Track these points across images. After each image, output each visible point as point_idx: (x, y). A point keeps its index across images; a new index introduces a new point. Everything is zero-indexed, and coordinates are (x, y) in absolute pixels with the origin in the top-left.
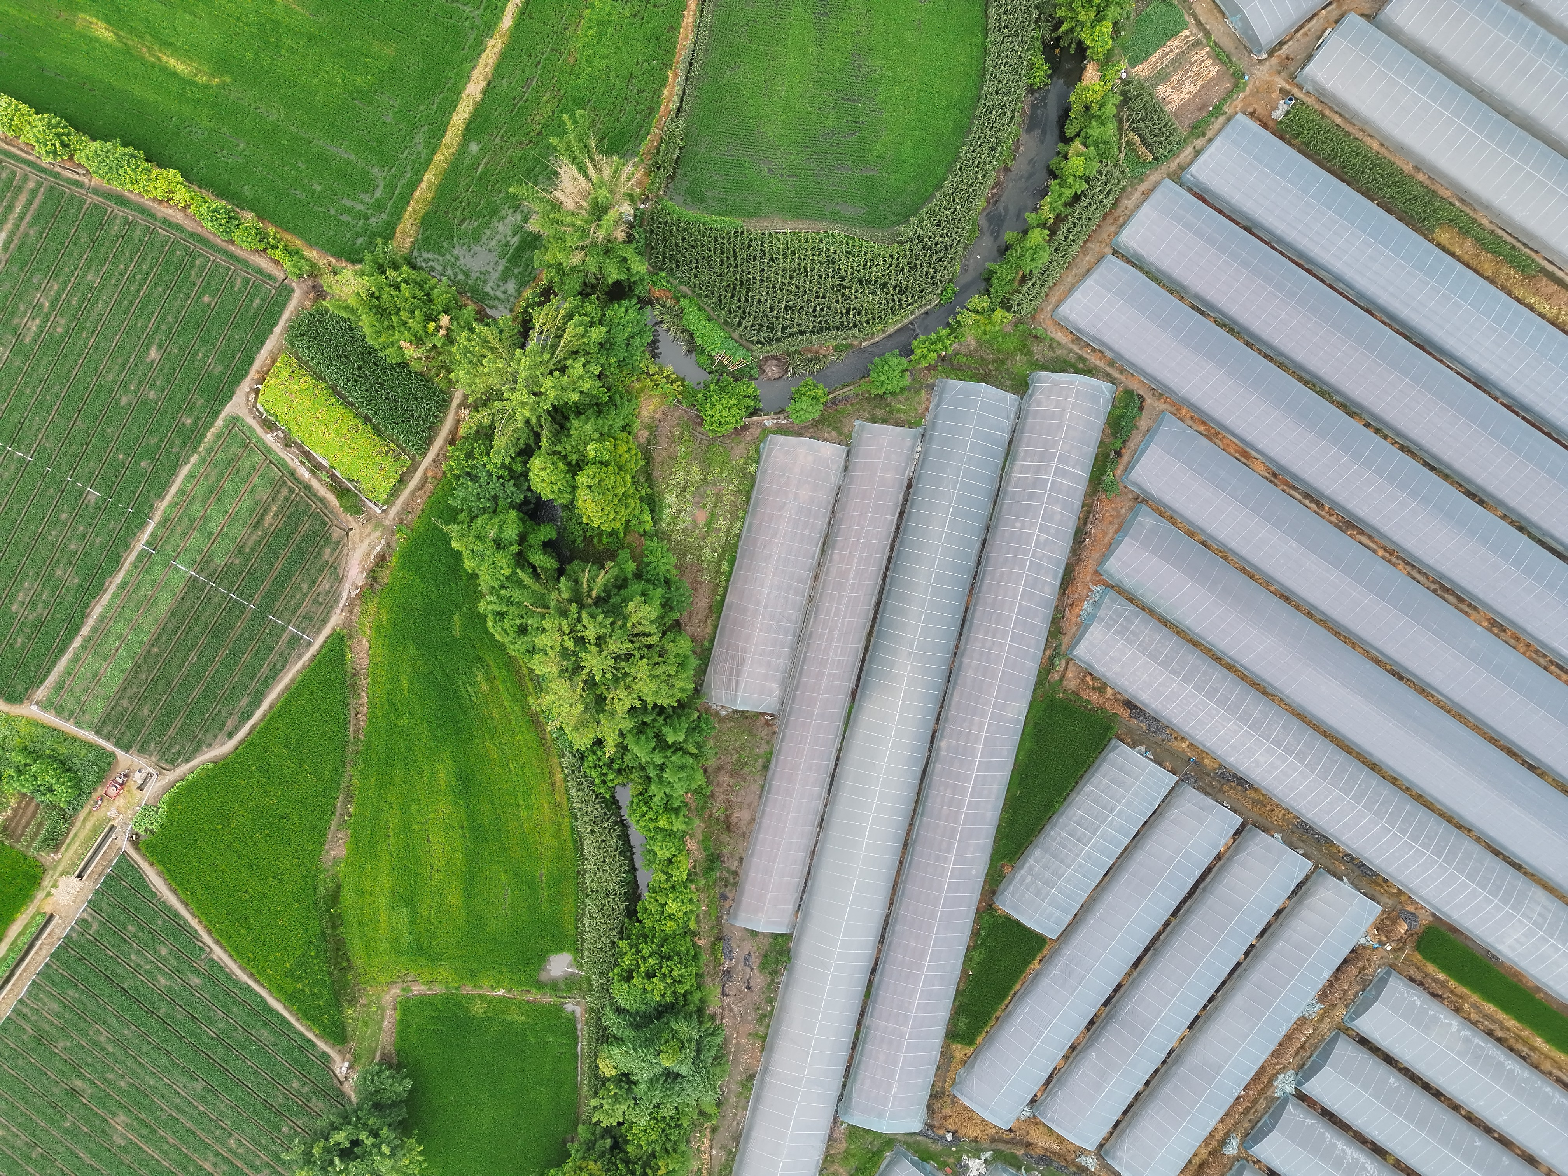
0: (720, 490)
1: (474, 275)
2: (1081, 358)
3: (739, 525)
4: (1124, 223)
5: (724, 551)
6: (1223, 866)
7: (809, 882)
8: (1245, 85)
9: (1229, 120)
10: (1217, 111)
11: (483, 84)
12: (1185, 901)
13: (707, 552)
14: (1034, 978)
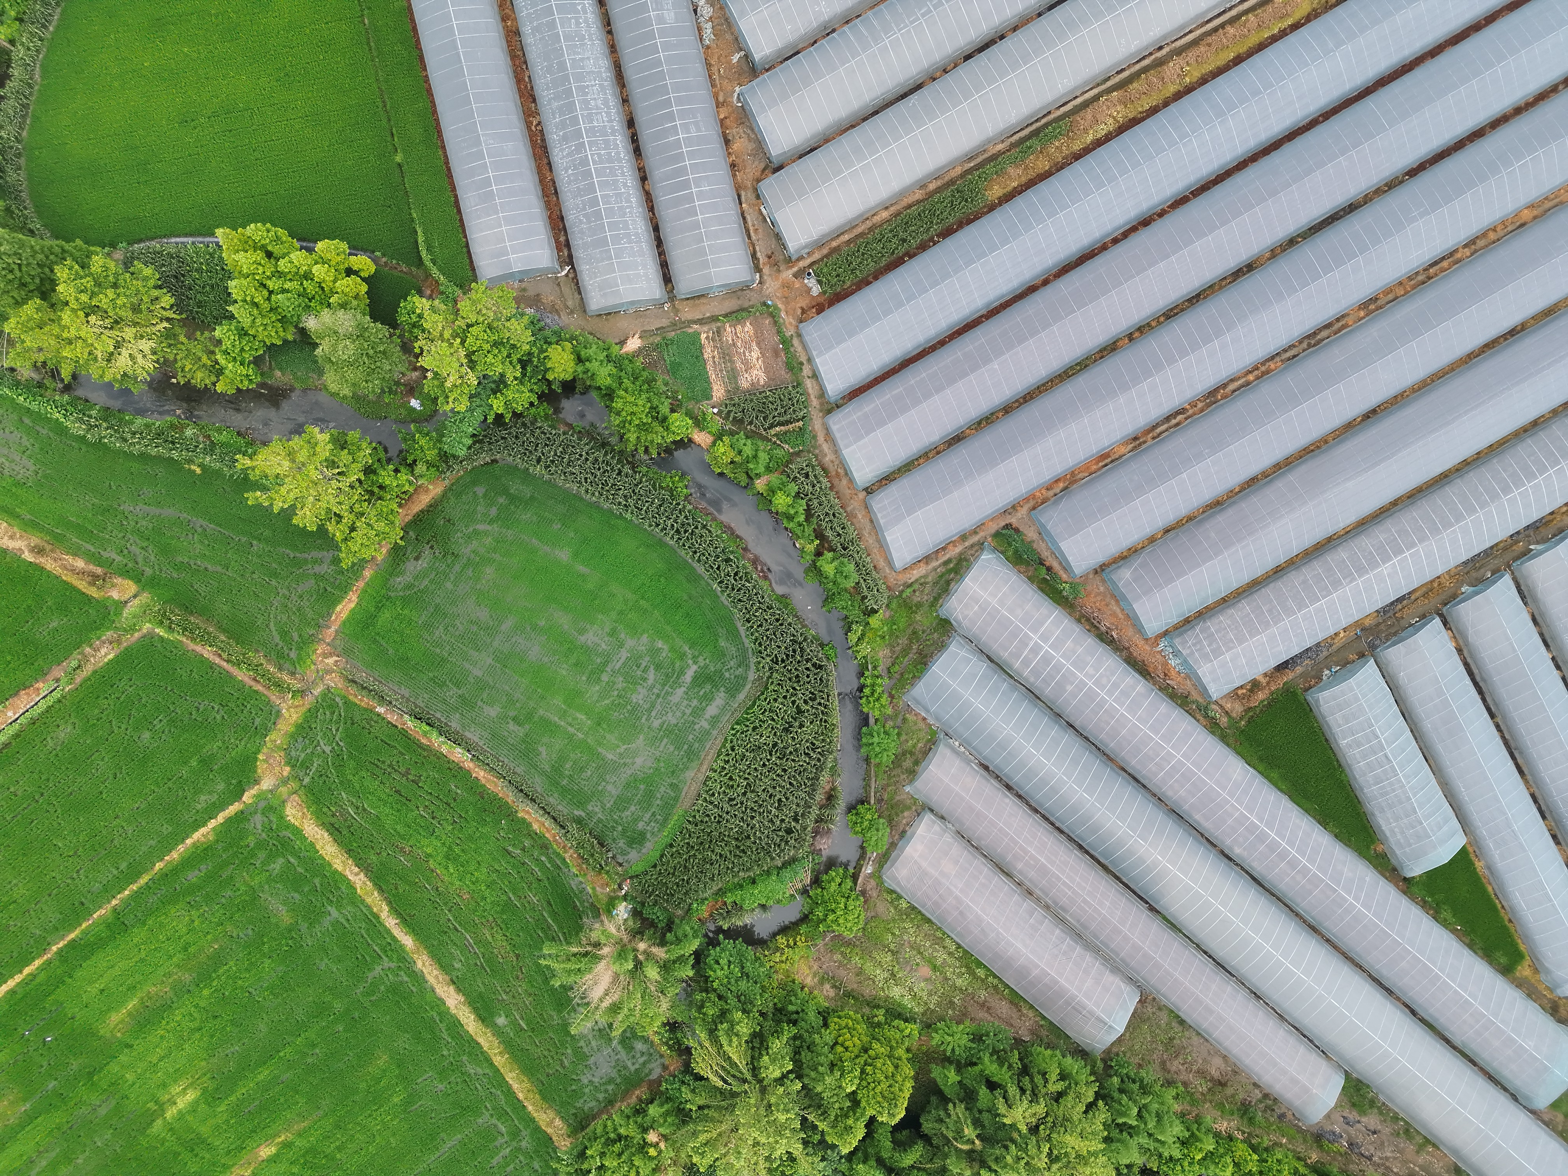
0: (909, 942)
1: (614, 1074)
2: (946, 563)
3: (948, 941)
4: (845, 470)
5: (966, 967)
6: (1470, 652)
7: (1305, 1033)
8: (776, 307)
9: (799, 335)
10: (786, 342)
11: (452, 988)
12: (1484, 700)
13: (959, 982)
14: (1492, 873)
